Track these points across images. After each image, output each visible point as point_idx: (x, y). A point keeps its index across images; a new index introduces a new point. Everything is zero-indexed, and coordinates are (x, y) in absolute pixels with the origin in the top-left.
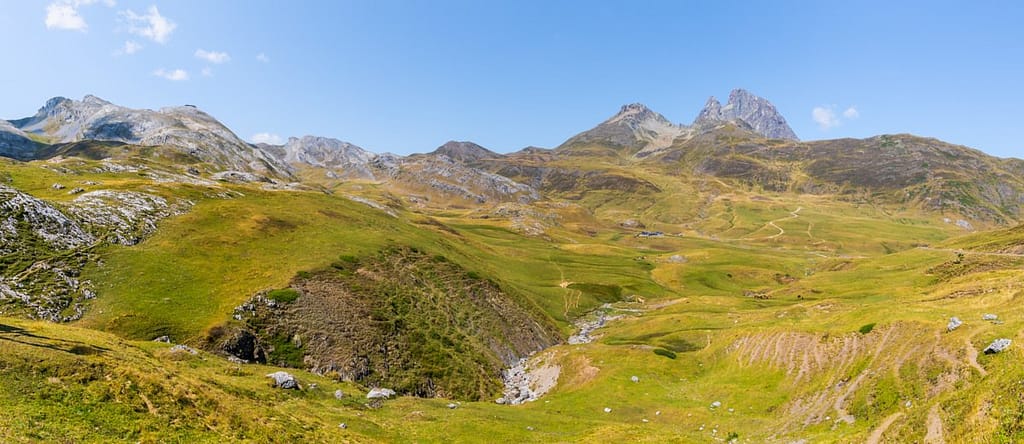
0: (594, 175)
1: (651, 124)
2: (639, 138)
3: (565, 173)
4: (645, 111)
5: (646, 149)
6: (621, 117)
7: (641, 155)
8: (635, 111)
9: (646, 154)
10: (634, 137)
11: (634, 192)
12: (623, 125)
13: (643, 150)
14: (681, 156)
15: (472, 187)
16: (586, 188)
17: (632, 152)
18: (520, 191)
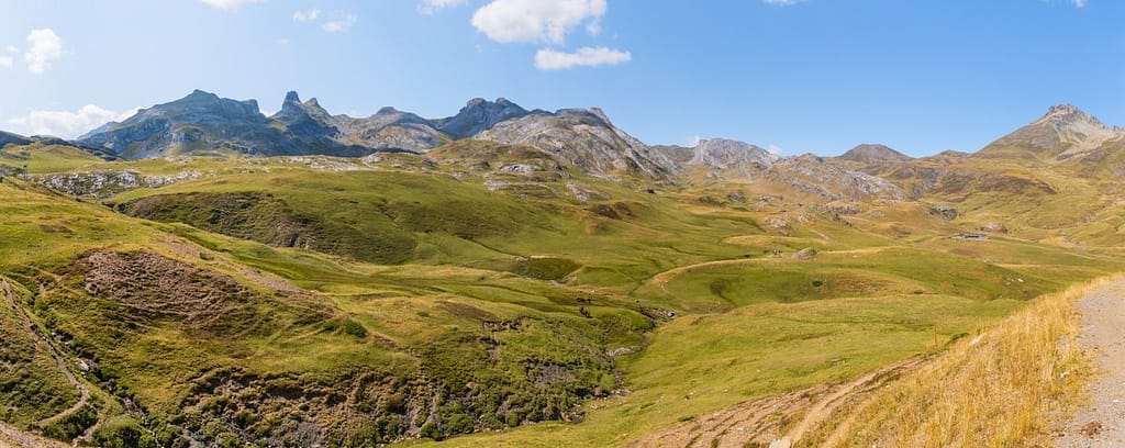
0: (990, 177)
1: (1081, 126)
2: (1063, 140)
3: (961, 174)
4: (1075, 112)
5: (1067, 152)
6: (1047, 118)
7: (1062, 158)
8: (1064, 113)
9: (1066, 156)
10: (1057, 139)
11: (1022, 193)
12: (1047, 127)
13: (1064, 153)
14: (1103, 158)
15: (832, 184)
16: (974, 190)
17: (1053, 155)
18: (884, 190)
